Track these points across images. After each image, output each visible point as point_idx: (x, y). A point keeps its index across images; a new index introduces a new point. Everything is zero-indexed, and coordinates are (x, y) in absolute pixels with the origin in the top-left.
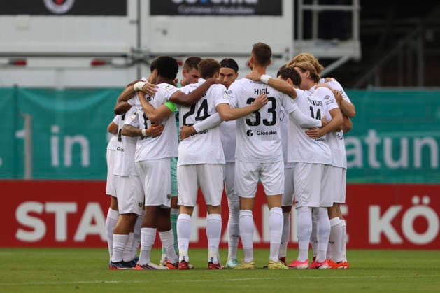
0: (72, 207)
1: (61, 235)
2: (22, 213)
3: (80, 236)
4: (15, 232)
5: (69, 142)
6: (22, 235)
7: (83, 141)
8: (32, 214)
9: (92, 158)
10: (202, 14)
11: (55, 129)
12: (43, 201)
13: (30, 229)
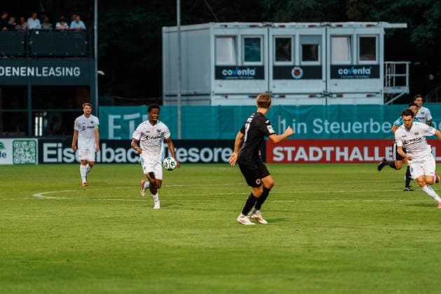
0: (294, 149)
1: (290, 158)
2: (275, 151)
3: (296, 159)
4: (272, 158)
5: (299, 125)
6: (275, 159)
7: (305, 125)
8: (279, 151)
9: (307, 131)
10: (350, 78)
11: (294, 120)
12: (283, 146)
13: (278, 157)
